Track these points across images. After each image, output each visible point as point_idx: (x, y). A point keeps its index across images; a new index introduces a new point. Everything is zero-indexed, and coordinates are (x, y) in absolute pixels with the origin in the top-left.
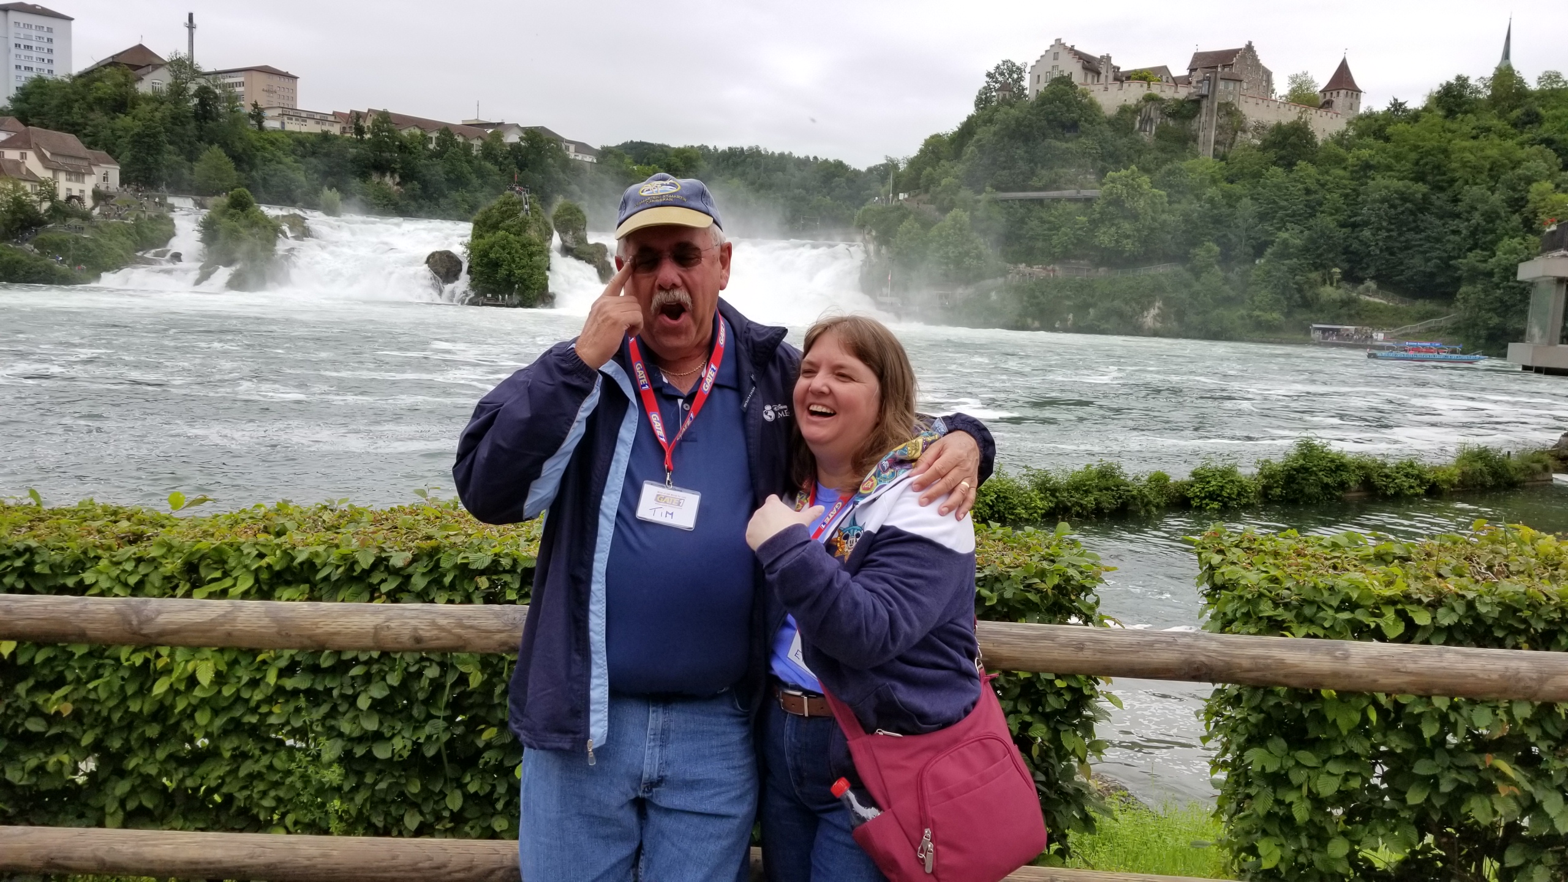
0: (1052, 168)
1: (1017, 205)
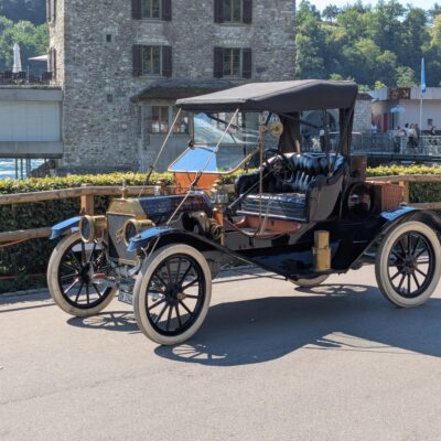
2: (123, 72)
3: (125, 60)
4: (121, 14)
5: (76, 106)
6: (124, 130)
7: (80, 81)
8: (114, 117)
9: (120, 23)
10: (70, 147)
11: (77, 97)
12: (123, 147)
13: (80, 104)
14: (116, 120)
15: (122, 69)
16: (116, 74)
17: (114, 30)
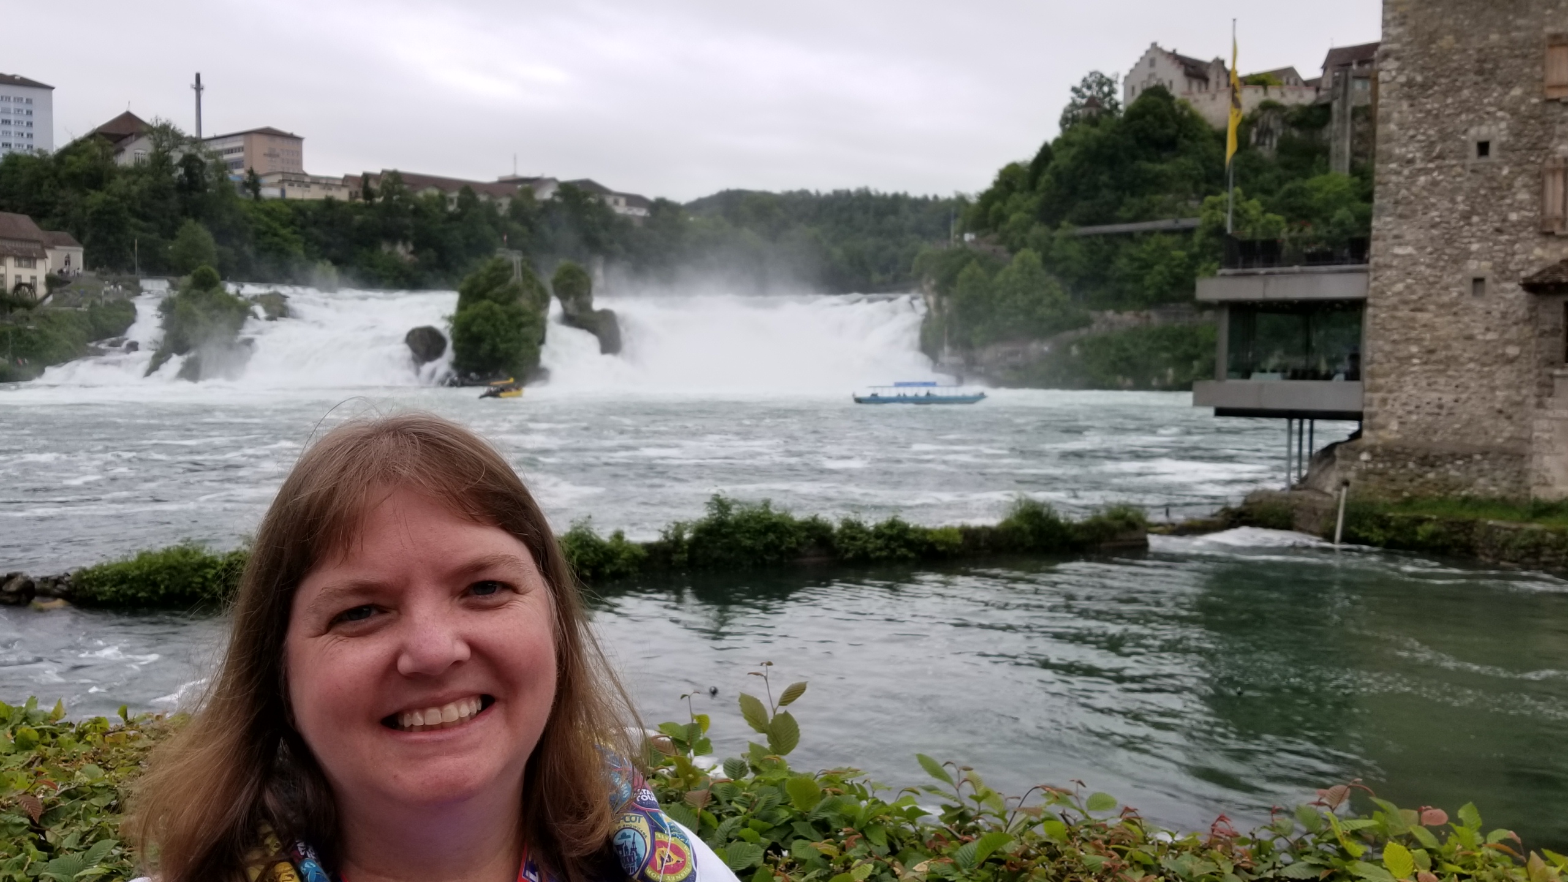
0: (1143, 195)
1: (1101, 241)
2: (1514, 225)
3: (1523, 196)
4: (1517, 92)
5: (1395, 308)
6: (1511, 361)
7: (1409, 250)
8: (1488, 329)
9: (1514, 112)
10: (1378, 396)
11: (1400, 287)
12: (1507, 399)
13: (1406, 302)
14: (1490, 336)
15: (1514, 217)
16: (1499, 231)
17: (1497, 131)
